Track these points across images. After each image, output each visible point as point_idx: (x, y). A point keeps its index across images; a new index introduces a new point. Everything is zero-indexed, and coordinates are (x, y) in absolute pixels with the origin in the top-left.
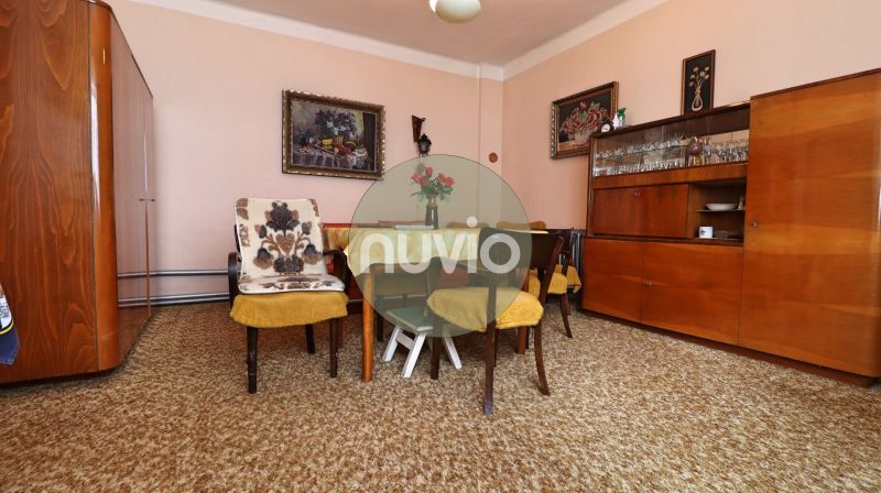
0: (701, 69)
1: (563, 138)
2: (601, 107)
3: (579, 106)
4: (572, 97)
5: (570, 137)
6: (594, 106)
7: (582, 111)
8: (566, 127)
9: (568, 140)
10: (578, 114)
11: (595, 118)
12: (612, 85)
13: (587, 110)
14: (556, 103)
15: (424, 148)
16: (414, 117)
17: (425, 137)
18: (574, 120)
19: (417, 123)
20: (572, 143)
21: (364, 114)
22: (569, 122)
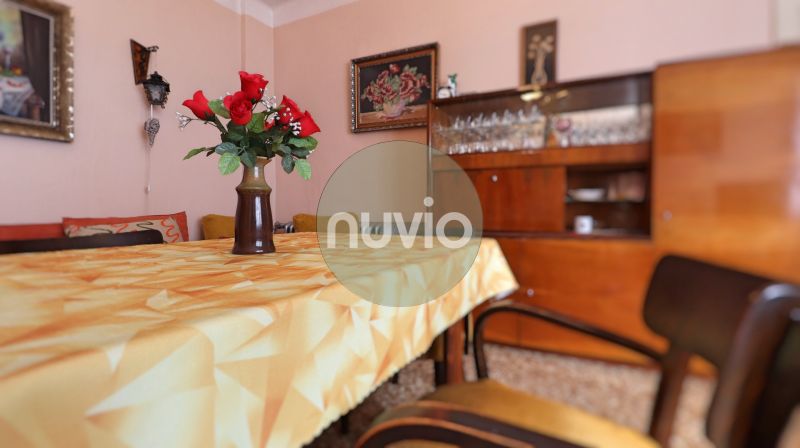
0: (543, 38)
1: (366, 106)
2: (418, 72)
3: (388, 69)
4: (380, 57)
5: (377, 107)
6: (409, 70)
7: (392, 75)
8: (370, 93)
9: (373, 110)
10: (387, 79)
11: (411, 84)
12: (434, 47)
13: (399, 74)
14: (356, 62)
15: (156, 95)
16: (134, 44)
17: (157, 79)
18: (381, 86)
19: (141, 55)
20: (380, 114)
21: (23, 14)
22: (374, 88)
